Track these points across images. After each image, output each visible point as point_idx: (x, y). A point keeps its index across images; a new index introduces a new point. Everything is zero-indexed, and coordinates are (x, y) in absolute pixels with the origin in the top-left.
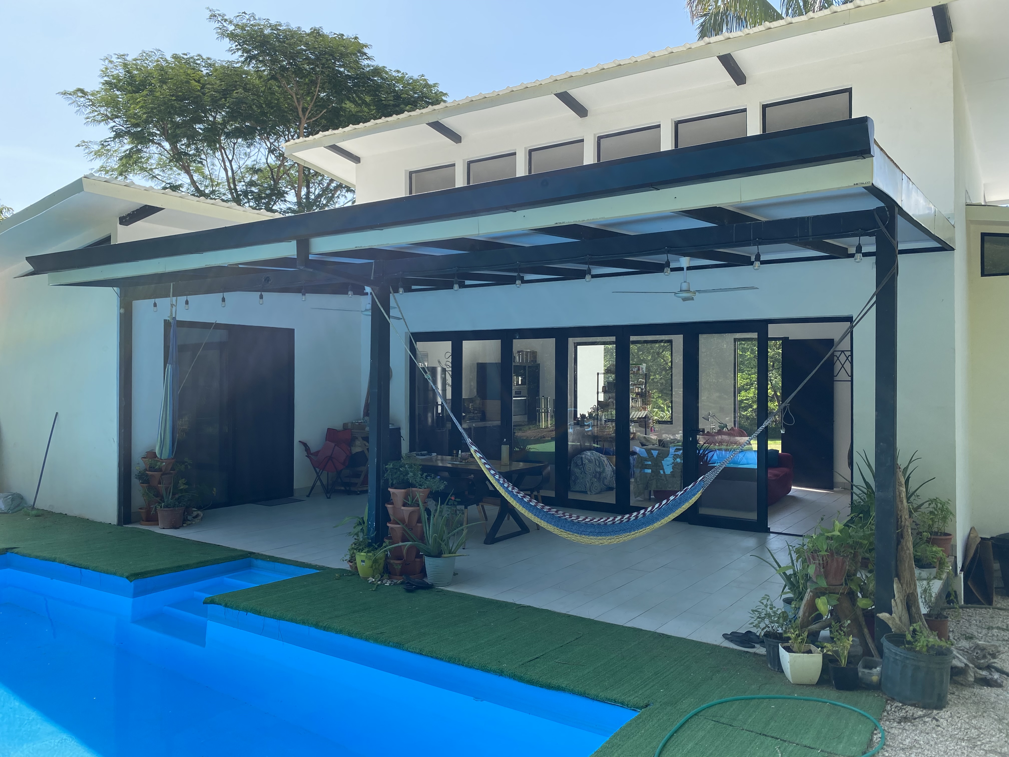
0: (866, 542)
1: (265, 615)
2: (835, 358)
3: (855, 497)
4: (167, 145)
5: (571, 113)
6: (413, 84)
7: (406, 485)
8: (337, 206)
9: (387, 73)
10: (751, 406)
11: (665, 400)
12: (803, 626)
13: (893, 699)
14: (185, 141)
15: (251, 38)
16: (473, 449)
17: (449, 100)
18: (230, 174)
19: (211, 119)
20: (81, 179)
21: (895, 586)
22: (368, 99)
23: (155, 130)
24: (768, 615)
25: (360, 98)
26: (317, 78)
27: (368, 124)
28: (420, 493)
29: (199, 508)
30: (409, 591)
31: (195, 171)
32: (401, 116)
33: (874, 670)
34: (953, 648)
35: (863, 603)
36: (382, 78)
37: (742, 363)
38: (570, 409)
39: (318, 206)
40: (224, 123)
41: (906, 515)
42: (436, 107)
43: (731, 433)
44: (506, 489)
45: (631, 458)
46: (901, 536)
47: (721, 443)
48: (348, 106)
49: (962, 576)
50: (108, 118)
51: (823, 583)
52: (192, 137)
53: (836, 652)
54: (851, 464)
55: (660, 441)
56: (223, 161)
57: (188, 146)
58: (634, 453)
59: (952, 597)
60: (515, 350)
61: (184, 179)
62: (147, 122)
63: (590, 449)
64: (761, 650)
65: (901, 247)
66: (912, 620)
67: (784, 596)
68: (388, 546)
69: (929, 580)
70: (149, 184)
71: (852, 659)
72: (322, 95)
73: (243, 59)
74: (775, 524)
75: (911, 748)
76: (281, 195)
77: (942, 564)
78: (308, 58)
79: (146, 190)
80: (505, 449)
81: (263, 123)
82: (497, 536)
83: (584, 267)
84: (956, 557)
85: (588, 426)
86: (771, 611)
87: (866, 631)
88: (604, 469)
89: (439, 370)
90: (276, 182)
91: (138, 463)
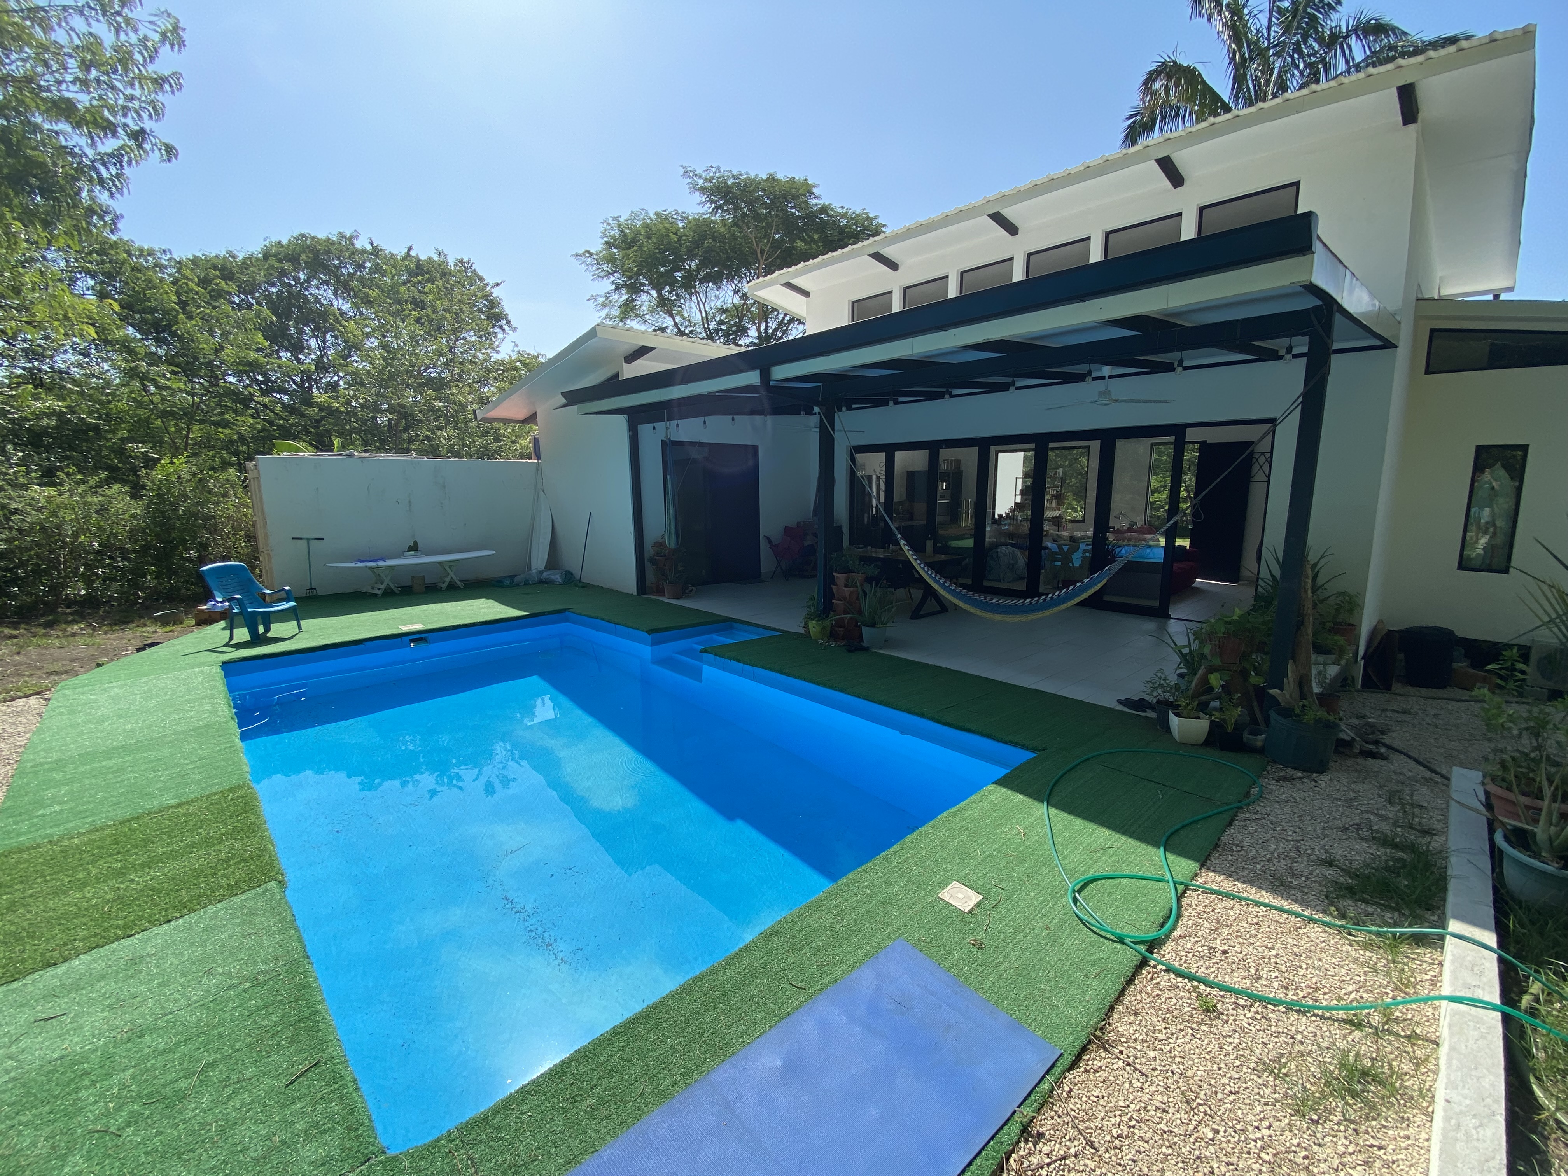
0: (1264, 627)
1: (743, 662)
2: (1254, 460)
3: (1260, 589)
4: (654, 293)
5: (1004, 232)
6: (856, 219)
7: (847, 571)
8: (791, 338)
9: (832, 210)
10: (1163, 507)
11: (1079, 502)
12: (1193, 697)
13: (1275, 762)
14: (667, 288)
15: (717, 189)
16: (902, 542)
17: (888, 231)
18: (704, 315)
19: (687, 267)
20: (594, 327)
21: (1289, 667)
22: (816, 237)
23: (644, 281)
24: (1162, 686)
25: (809, 237)
26: (773, 221)
27: (816, 260)
28: (858, 577)
29: (693, 585)
30: (849, 651)
31: (677, 314)
32: (845, 250)
33: (1259, 737)
34: (1341, 723)
35: (1255, 679)
36: (829, 215)
37: (1158, 467)
38: (989, 510)
39: (774, 339)
40: (698, 270)
41: (1309, 605)
42: (876, 238)
43: (1141, 531)
44: (930, 576)
45: (1043, 552)
46: (1301, 624)
47: (1130, 540)
48: (799, 245)
49: (1362, 663)
50: (610, 273)
51: (1217, 662)
52: (673, 283)
53: (1224, 720)
54: (1259, 559)
55: (1071, 537)
56: (698, 303)
57: (670, 292)
58: (1046, 548)
59: (1349, 682)
60: (941, 458)
61: (668, 322)
62: (638, 274)
63: (1005, 544)
64: (1152, 714)
65: (1336, 346)
66: (1303, 696)
67: (1179, 671)
68: (833, 618)
69: (1325, 664)
70: (643, 328)
71: (1238, 727)
72: (777, 236)
73: (711, 210)
74: (1175, 611)
75: (1286, 802)
76: (744, 331)
77: (1342, 652)
78: (765, 203)
79: (643, 333)
80: (929, 544)
81: (729, 267)
82: (921, 613)
83: (1009, 380)
84: (1358, 646)
85: (1005, 525)
86: (1164, 683)
87: (1255, 704)
88: (1017, 561)
89: (874, 477)
90: (741, 320)
91: (649, 551)
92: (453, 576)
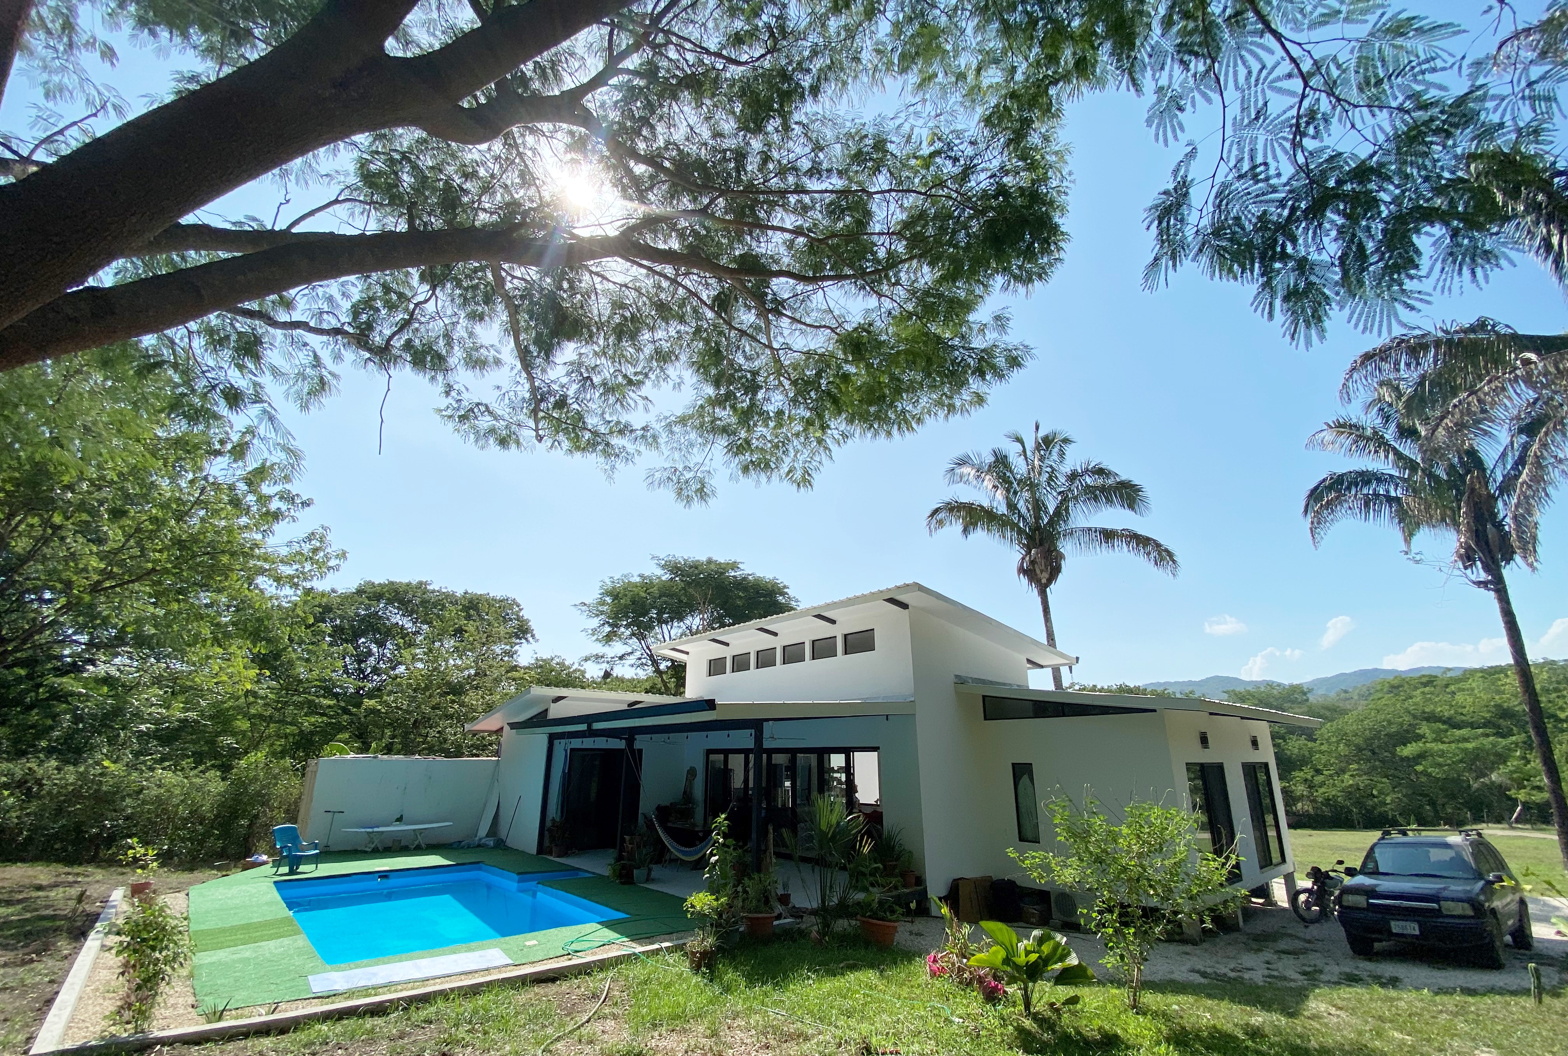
19: (650, 614)
22: (741, 595)
73: (669, 578)
91: (548, 824)
92: (421, 840)
